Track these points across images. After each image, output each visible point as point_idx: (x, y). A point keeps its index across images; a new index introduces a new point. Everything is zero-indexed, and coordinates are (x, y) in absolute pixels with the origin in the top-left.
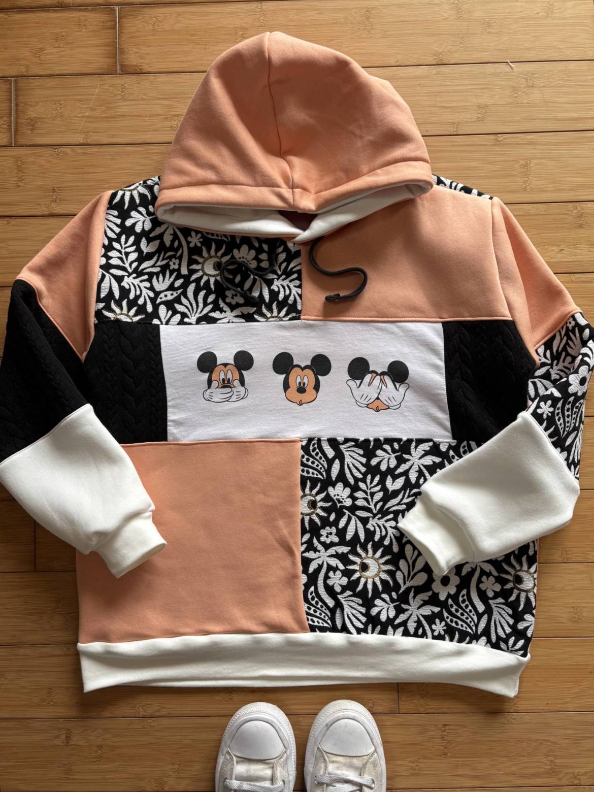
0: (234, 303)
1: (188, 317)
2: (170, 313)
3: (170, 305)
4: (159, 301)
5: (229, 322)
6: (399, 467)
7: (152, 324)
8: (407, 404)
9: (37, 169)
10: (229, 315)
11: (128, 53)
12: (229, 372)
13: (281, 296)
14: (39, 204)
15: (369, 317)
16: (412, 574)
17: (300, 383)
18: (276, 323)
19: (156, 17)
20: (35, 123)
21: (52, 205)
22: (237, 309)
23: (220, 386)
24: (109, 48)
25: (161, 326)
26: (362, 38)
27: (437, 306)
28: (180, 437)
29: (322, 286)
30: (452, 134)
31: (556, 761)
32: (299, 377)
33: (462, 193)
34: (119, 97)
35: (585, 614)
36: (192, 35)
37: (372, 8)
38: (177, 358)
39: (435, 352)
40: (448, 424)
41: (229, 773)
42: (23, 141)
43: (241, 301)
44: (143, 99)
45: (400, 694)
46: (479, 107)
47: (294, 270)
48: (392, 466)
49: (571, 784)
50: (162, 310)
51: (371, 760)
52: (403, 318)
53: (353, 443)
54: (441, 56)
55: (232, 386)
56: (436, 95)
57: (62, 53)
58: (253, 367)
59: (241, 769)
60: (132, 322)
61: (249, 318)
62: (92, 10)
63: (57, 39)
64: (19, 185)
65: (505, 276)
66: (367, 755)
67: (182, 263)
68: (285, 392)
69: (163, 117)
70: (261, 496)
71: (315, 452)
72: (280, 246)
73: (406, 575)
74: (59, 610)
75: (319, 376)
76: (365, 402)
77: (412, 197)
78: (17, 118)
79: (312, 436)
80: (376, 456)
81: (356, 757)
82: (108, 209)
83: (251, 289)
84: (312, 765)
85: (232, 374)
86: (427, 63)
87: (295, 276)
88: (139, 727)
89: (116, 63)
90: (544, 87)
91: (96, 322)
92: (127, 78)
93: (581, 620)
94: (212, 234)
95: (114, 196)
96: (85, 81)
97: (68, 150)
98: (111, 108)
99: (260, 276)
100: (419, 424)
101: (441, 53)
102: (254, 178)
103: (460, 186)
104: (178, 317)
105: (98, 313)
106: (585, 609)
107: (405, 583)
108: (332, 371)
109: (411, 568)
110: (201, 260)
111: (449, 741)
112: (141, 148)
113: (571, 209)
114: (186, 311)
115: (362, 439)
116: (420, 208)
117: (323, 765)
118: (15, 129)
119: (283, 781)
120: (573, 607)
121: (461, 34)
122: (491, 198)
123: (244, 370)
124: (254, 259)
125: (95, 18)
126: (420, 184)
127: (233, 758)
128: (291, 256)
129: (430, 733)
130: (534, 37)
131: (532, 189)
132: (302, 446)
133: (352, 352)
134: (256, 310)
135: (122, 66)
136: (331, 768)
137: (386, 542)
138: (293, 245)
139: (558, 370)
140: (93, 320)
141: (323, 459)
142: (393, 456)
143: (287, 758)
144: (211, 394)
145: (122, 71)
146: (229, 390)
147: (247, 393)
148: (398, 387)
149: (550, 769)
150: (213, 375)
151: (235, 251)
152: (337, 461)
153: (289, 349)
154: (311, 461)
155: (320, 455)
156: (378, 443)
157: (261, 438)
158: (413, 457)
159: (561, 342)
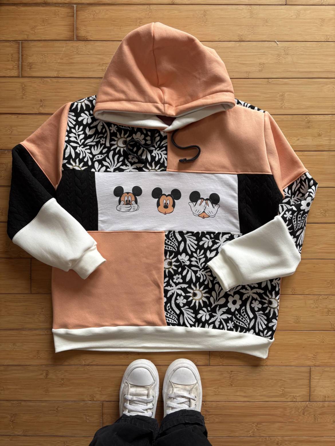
0: (133, 162)
1: (109, 168)
2: (100, 166)
3: (100, 162)
4: (94, 160)
5: (130, 171)
6: (213, 246)
7: (91, 171)
8: (219, 215)
9: (33, 89)
10: (130, 168)
11: (80, 30)
12: (130, 197)
13: (157, 159)
14: (33, 108)
15: (201, 171)
16: (218, 298)
17: (165, 203)
18: (154, 172)
19: (95, 11)
20: (32, 65)
21: (40, 109)
22: (134, 165)
23: (125, 204)
24: (70, 27)
25: (95, 172)
26: (201, 26)
27: (235, 166)
28: (104, 229)
29: (177, 154)
30: (246, 78)
31: (285, 390)
32: (165, 200)
33: (250, 109)
34: (75, 53)
35: (302, 320)
36: (114, 21)
37: (207, 10)
38: (104, 189)
39: (233, 189)
40: (238, 225)
41: (127, 392)
42: (26, 74)
43: (136, 161)
44: (88, 54)
45: (210, 357)
46: (260, 64)
47: (163, 146)
48: (210, 245)
49: (292, 401)
50: (96, 164)
51: (195, 387)
52: (218, 171)
53: (191, 234)
54: (241, 37)
55: (131, 204)
56: (239, 57)
57: (46, 29)
58: (142, 194)
59: (132, 390)
60: (81, 170)
61: (140, 170)
62: (62, 6)
63: (43, 21)
64: (23, 97)
65: (270, 152)
66: (193, 384)
67: (107, 141)
68: (158, 208)
69: (98, 64)
70: (145, 259)
71: (172, 238)
72: (157, 133)
73: (215, 299)
74: (43, 313)
75: (175, 200)
76: (197, 214)
77: (224, 110)
78: (22, 63)
79: (171, 230)
80: (202, 240)
81: (188, 385)
82: (69, 112)
83: (141, 155)
84: (166, 389)
85: (131, 198)
86: (234, 40)
87: (164, 148)
88: (83, 370)
89: (74, 35)
90: (293, 55)
91: (63, 170)
92: (80, 43)
93: (300, 322)
94: (122, 126)
95: (72, 105)
96: (57, 44)
97: (48, 80)
98: (72, 59)
99: (147, 149)
100: (224, 225)
101: (241, 35)
102: (145, 98)
103: (249, 105)
104: (104, 168)
105: (64, 165)
106: (302, 317)
107: (214, 303)
108: (181, 197)
109: (218, 295)
110: (116, 139)
111: (234, 379)
112: (87, 80)
113: (304, 118)
114: (108, 165)
115: (195, 232)
116: (228, 116)
117: (171, 389)
118: (21, 68)
119: (153, 396)
120: (296, 316)
121: (252, 26)
122: (264, 112)
123: (137, 196)
124: (143, 139)
125: (63, 11)
126: (229, 104)
127: (129, 385)
128: (162, 139)
129: (224, 375)
130: (290, 28)
131: (285, 108)
132: (166, 235)
133: (192, 188)
134: (144, 166)
135: (77, 36)
136: (175, 390)
137: (206, 283)
138: (163, 133)
139: (294, 200)
140: (61, 169)
141: (176, 241)
142: (211, 240)
143: (155, 386)
144: (120, 208)
145: (77, 39)
146: (129, 206)
147: (138, 208)
148: (214, 206)
149: (282, 394)
150: (122, 198)
151: (134, 135)
152: (183, 243)
153: (160, 186)
154: (170, 242)
155: (174, 239)
156: (204, 234)
157: (145, 230)
158: (220, 241)
159: (297, 186)
